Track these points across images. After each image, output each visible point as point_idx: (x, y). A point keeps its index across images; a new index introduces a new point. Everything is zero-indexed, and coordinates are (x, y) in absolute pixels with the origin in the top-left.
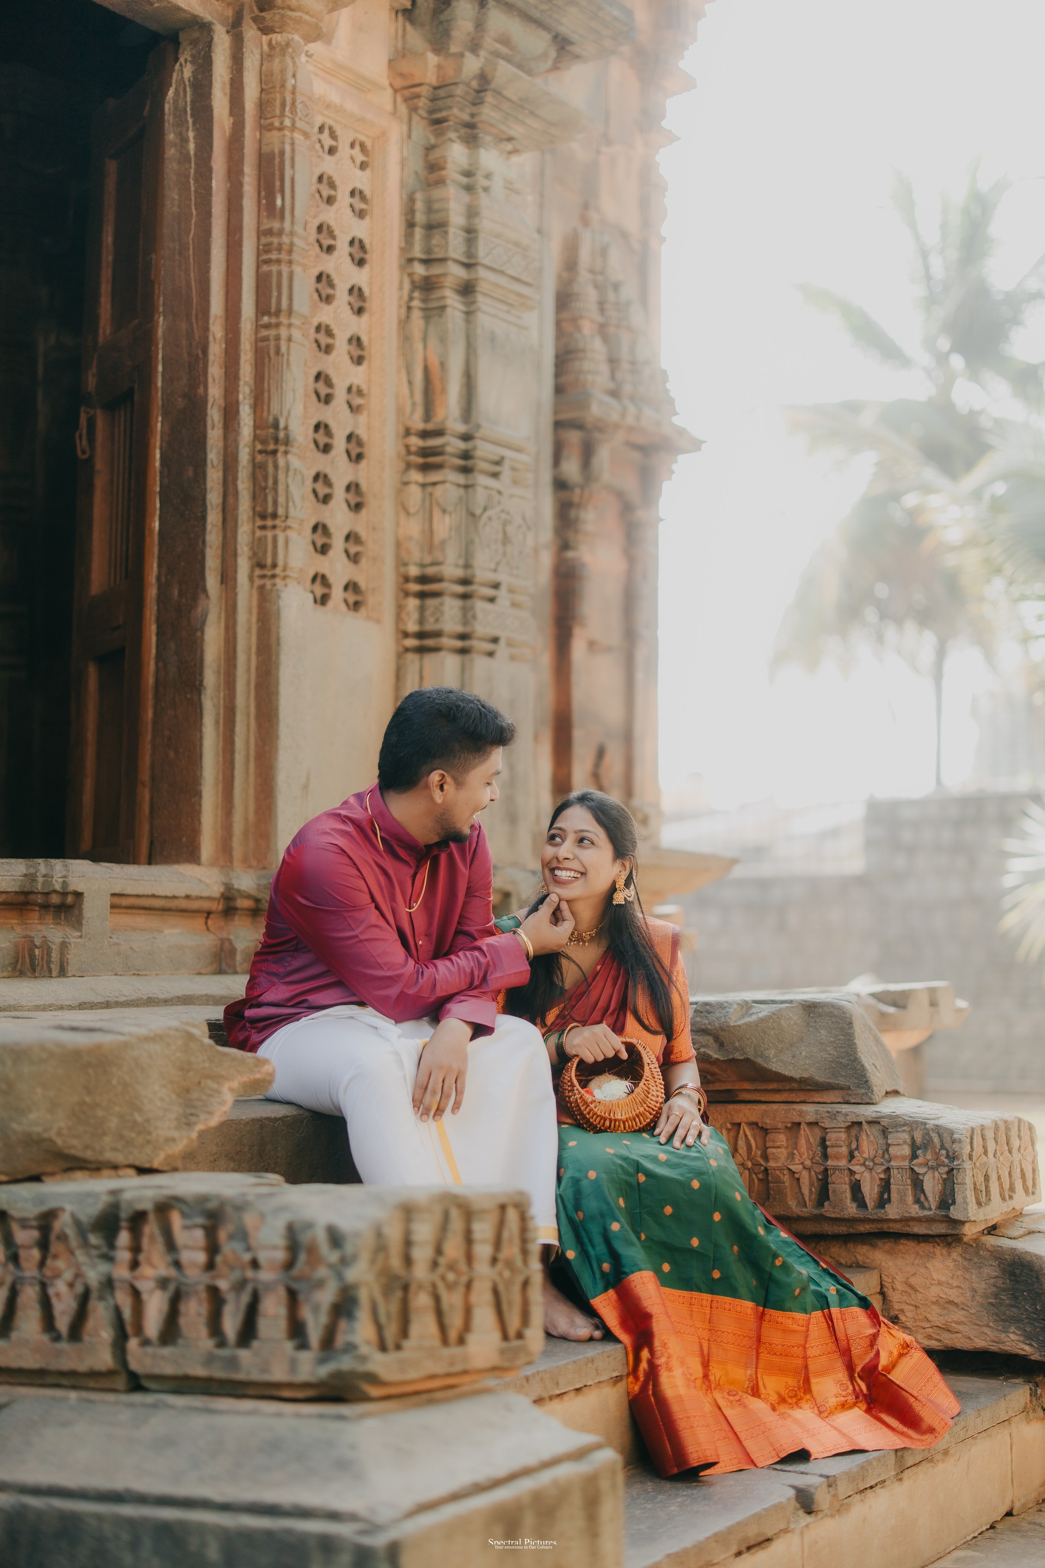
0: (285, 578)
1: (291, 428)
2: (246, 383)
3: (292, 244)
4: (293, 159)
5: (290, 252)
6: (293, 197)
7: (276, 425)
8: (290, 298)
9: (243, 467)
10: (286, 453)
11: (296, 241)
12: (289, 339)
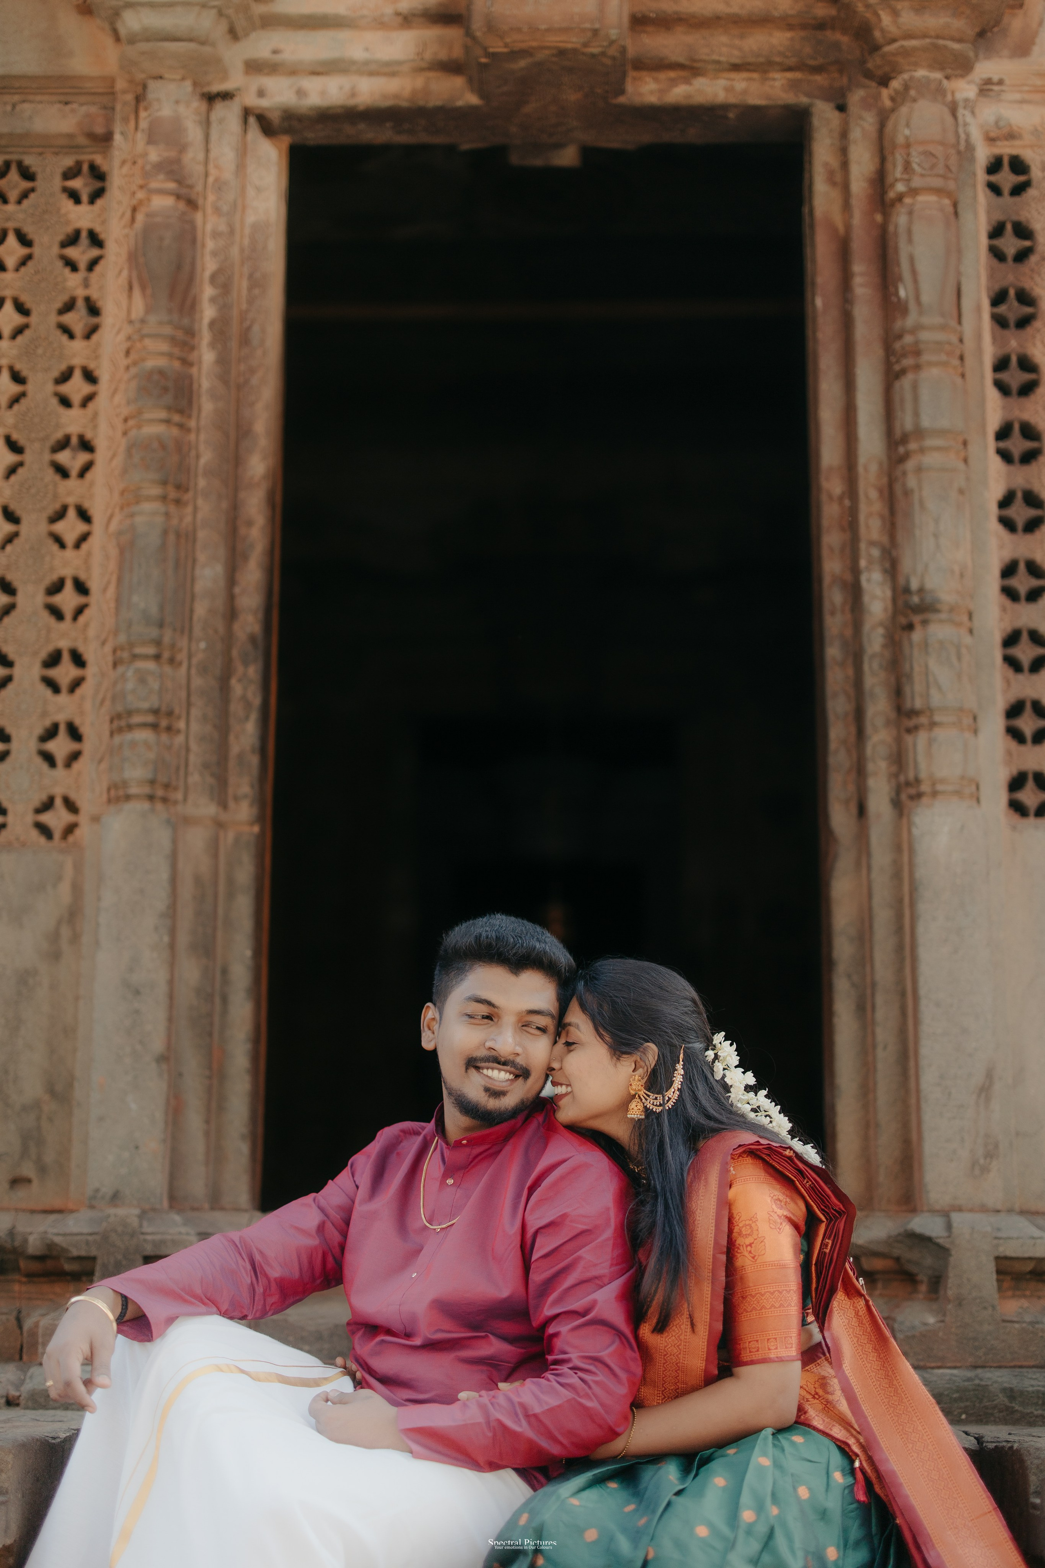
0: (935, 794)
1: (929, 585)
2: (872, 543)
3: (917, 343)
4: (909, 232)
5: (918, 353)
6: (916, 281)
7: (907, 590)
8: (916, 414)
9: (873, 656)
10: (925, 623)
11: (925, 336)
12: (919, 470)
